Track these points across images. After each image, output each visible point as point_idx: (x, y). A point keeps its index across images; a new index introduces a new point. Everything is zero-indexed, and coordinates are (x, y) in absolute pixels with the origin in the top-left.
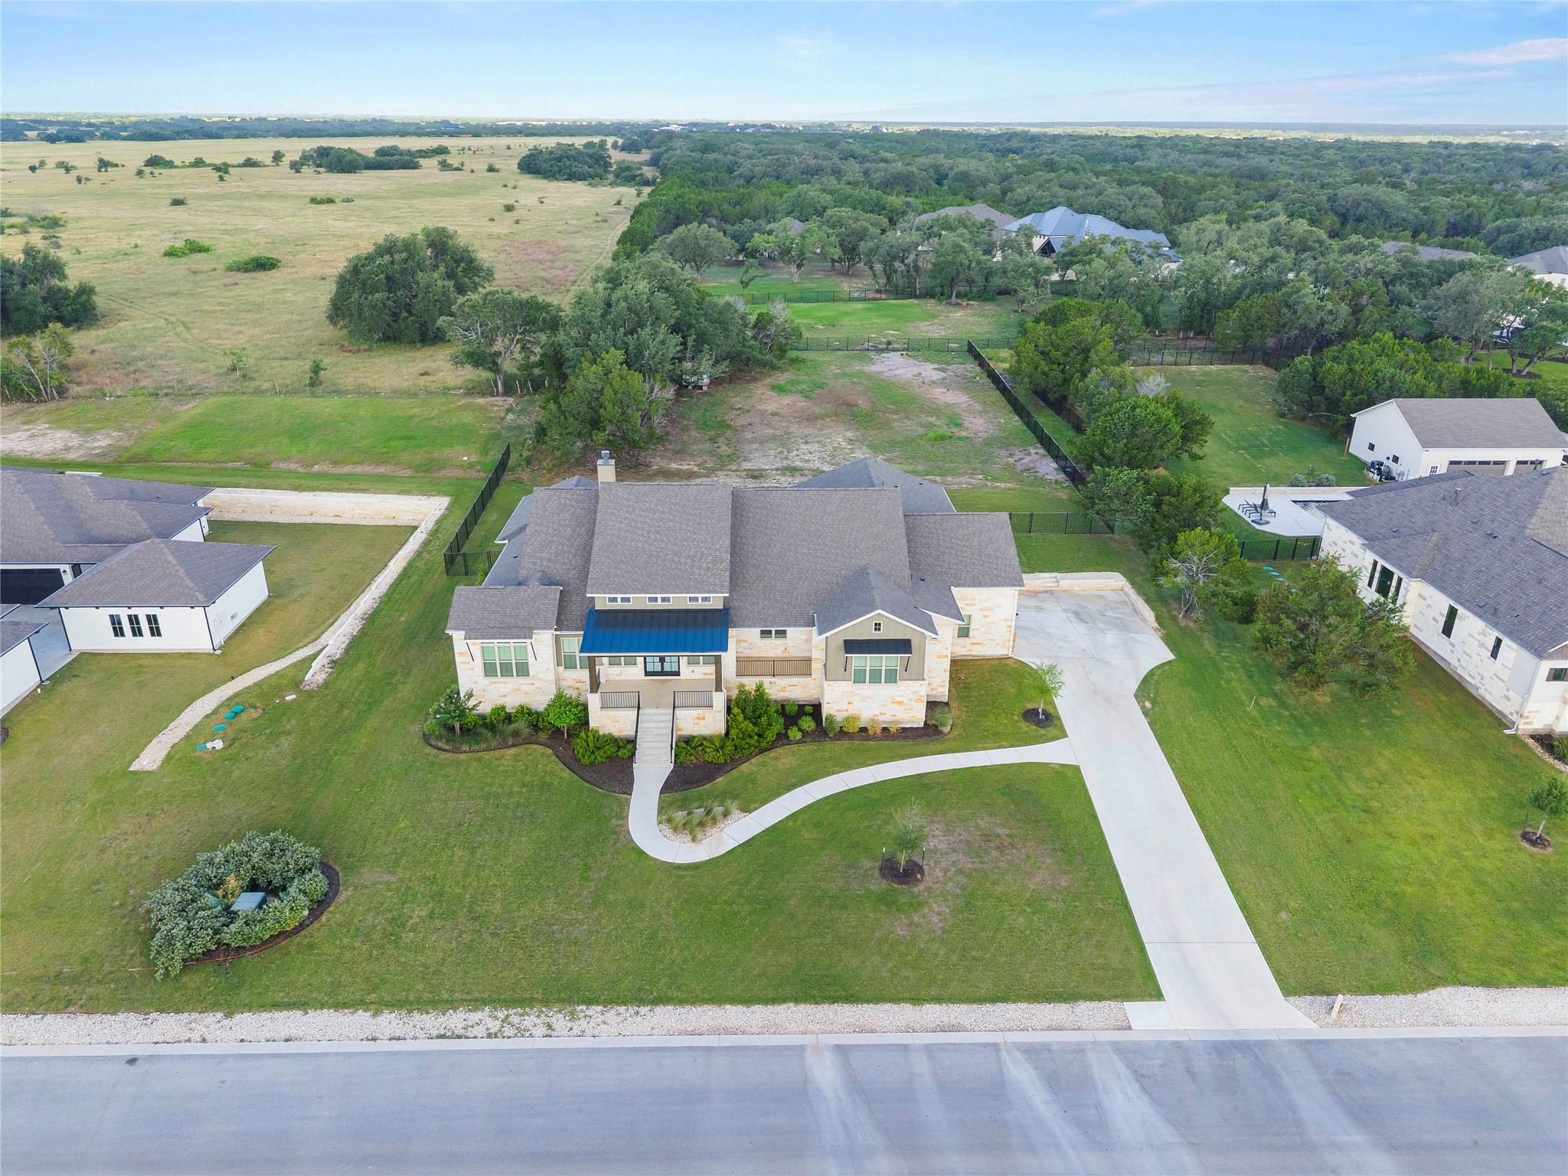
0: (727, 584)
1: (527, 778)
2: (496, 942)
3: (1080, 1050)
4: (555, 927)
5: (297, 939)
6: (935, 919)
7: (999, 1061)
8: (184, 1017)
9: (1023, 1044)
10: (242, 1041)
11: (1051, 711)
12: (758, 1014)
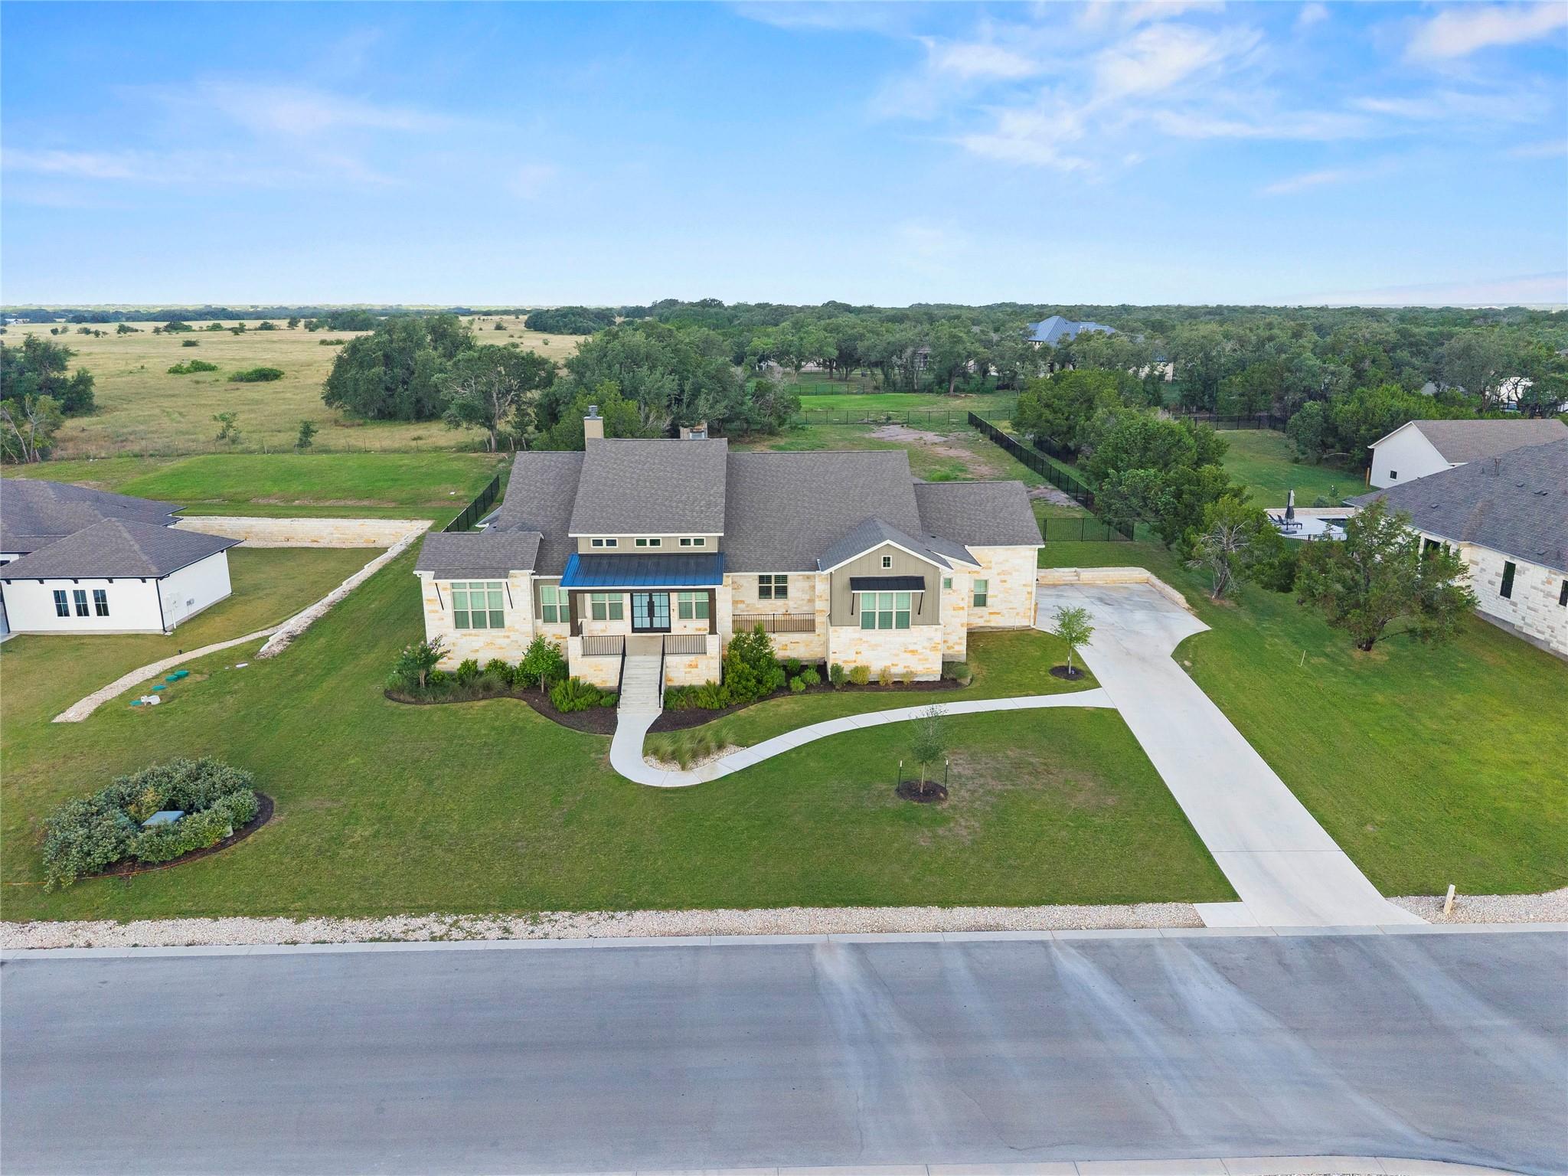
0: (722, 524)
1: (497, 724)
2: (449, 857)
3: (1146, 946)
4: (520, 844)
5: (215, 856)
6: (964, 833)
7: (1048, 955)
8: (70, 925)
9: (1077, 941)
10: (135, 945)
11: (1079, 666)
12: (757, 917)
